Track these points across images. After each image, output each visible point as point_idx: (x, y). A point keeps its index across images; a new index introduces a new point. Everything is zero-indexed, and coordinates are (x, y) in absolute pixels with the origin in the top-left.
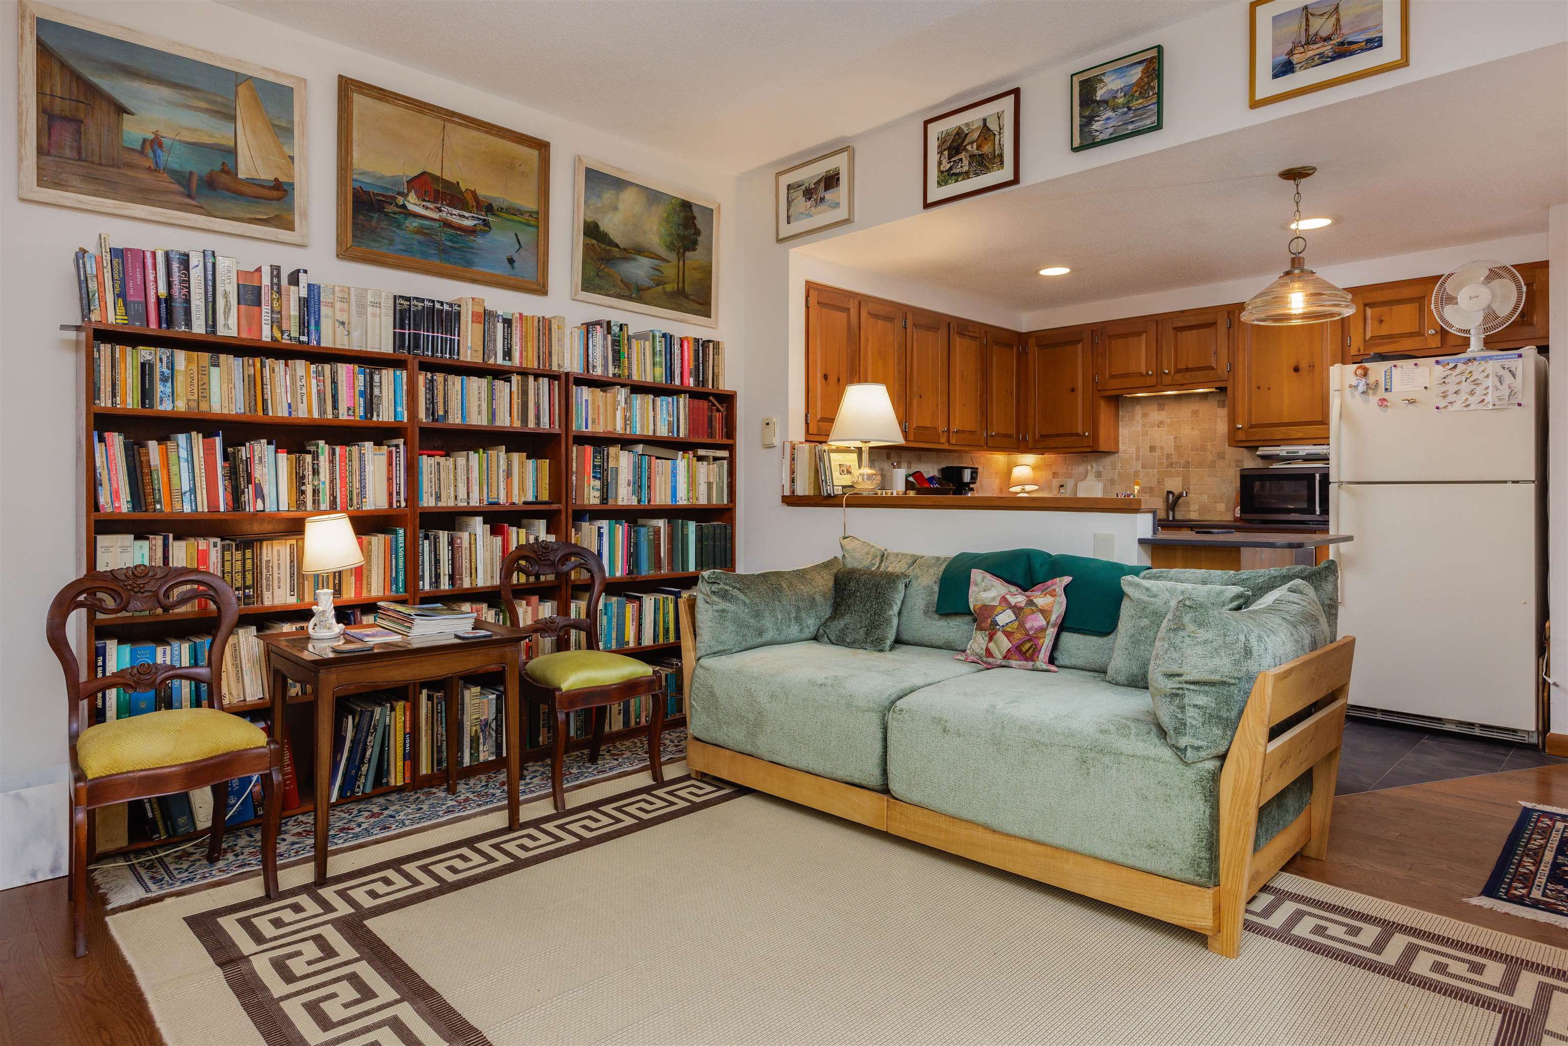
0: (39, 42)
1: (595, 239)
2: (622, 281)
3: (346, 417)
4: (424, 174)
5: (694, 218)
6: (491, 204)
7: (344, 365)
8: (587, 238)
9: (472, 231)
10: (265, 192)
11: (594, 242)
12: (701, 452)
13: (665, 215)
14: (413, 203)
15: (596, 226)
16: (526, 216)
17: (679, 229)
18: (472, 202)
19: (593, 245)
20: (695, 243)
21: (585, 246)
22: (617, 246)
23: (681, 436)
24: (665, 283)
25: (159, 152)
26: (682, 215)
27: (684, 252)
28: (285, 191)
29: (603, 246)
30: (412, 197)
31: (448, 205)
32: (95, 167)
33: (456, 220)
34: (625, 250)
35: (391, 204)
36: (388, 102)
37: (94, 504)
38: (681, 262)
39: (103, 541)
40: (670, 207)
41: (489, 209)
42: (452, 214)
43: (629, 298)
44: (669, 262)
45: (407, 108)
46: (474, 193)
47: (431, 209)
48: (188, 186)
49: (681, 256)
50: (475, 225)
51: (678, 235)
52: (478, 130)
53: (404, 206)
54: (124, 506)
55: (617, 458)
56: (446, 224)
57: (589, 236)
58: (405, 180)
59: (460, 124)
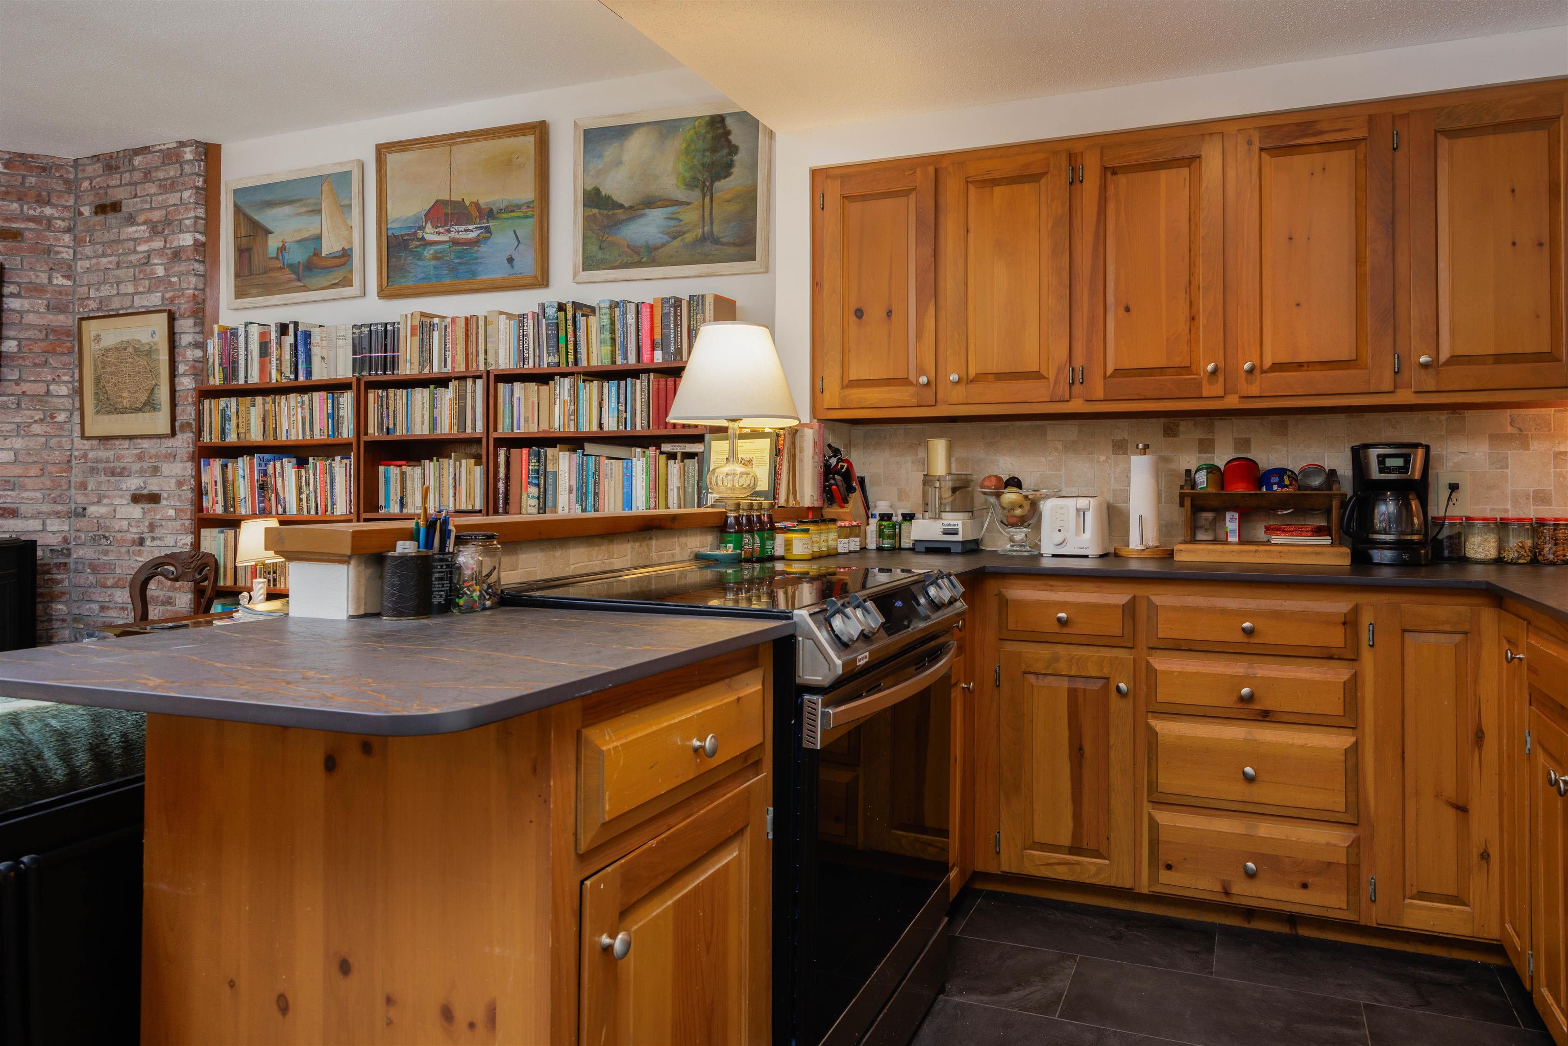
0: (235, 206)
1: (595, 208)
2: (628, 246)
3: (318, 437)
4: (437, 201)
5: (728, 133)
6: (491, 210)
7: (317, 393)
8: (588, 209)
9: (476, 242)
10: (338, 261)
11: (596, 211)
12: (666, 447)
13: (684, 145)
14: (430, 234)
15: (597, 191)
16: (524, 209)
17: (703, 156)
18: (475, 213)
19: (594, 215)
20: (730, 165)
21: (586, 219)
22: (621, 206)
23: (638, 428)
24: (684, 233)
25: (284, 254)
26: (709, 136)
27: (712, 182)
28: (349, 255)
29: (605, 212)
30: (429, 228)
31: (456, 224)
32: (258, 277)
33: (463, 236)
34: (631, 207)
35: (414, 240)
36: (407, 150)
37: (199, 506)
38: (707, 199)
39: (205, 532)
40: (692, 132)
41: (490, 214)
42: (458, 232)
43: (639, 264)
44: (688, 204)
45: (421, 148)
46: (476, 204)
47: (443, 233)
48: (297, 274)
49: (707, 190)
50: (478, 235)
51: (703, 165)
52: (477, 140)
53: (423, 238)
54: (219, 509)
55: (556, 460)
56: (455, 242)
57: (589, 206)
58: (423, 213)
59: (463, 142)
